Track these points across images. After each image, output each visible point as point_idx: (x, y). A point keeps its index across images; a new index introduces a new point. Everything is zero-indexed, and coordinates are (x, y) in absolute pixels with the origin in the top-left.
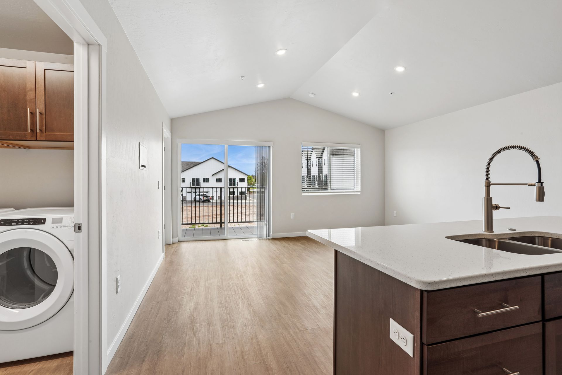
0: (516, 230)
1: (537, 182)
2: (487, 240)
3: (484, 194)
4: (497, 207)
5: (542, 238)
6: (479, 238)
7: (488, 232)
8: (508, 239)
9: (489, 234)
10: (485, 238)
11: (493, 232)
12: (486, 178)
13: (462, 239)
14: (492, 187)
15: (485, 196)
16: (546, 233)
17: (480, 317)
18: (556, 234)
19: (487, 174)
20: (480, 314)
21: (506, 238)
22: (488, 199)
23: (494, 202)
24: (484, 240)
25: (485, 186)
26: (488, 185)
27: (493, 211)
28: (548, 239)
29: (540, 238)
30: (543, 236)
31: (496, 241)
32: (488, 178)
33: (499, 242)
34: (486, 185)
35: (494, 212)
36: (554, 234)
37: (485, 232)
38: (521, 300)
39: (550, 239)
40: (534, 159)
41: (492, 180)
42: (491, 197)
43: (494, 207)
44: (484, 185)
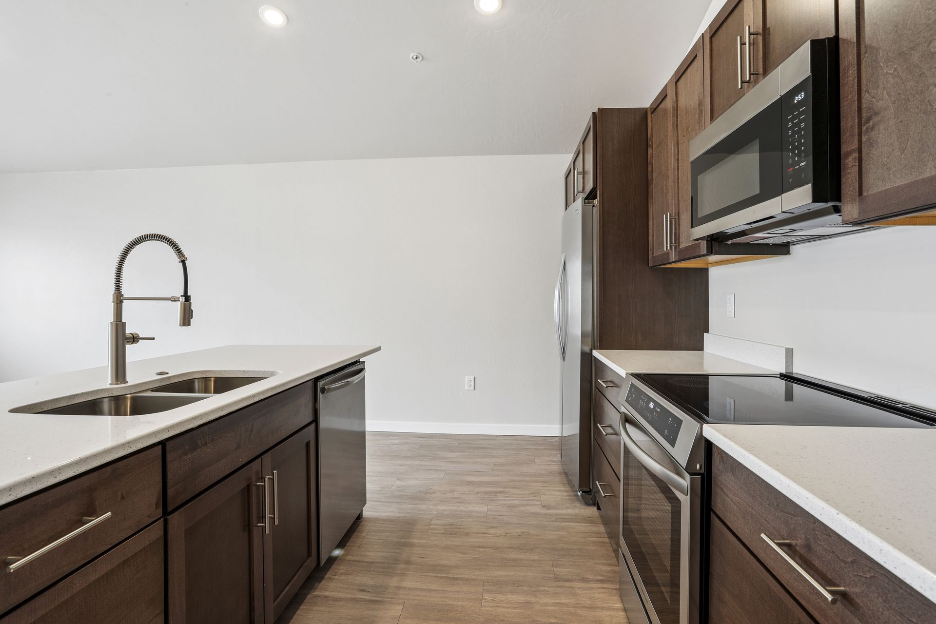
0: (168, 373)
1: (182, 296)
2: (112, 398)
3: (111, 317)
4: (134, 339)
5: (203, 380)
6: (98, 397)
7: (117, 384)
8: (151, 391)
9: (118, 388)
10: (109, 396)
11: (127, 382)
12: (116, 289)
13: (49, 408)
14: (125, 303)
15: (112, 321)
16: (208, 371)
17: (12, 571)
18: (220, 372)
19: (116, 281)
20: (12, 566)
21: (149, 389)
22: (119, 325)
23: (129, 330)
24: (106, 400)
25: (114, 302)
26: (119, 300)
27: (127, 346)
28: (210, 380)
29: (200, 380)
30: (205, 376)
31: (128, 397)
32: (119, 289)
33: (134, 399)
34: (115, 300)
35: (129, 348)
36: (218, 371)
37: (111, 384)
38: (123, 498)
39: (213, 380)
40: (180, 257)
41: (126, 292)
42: (123, 321)
43: (129, 338)
44: (112, 300)
